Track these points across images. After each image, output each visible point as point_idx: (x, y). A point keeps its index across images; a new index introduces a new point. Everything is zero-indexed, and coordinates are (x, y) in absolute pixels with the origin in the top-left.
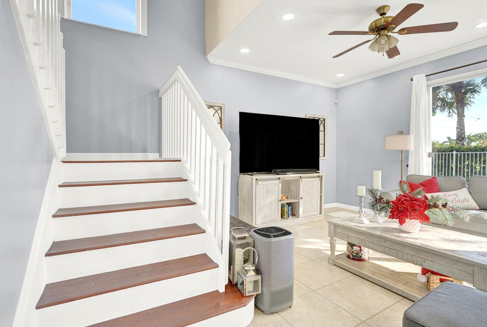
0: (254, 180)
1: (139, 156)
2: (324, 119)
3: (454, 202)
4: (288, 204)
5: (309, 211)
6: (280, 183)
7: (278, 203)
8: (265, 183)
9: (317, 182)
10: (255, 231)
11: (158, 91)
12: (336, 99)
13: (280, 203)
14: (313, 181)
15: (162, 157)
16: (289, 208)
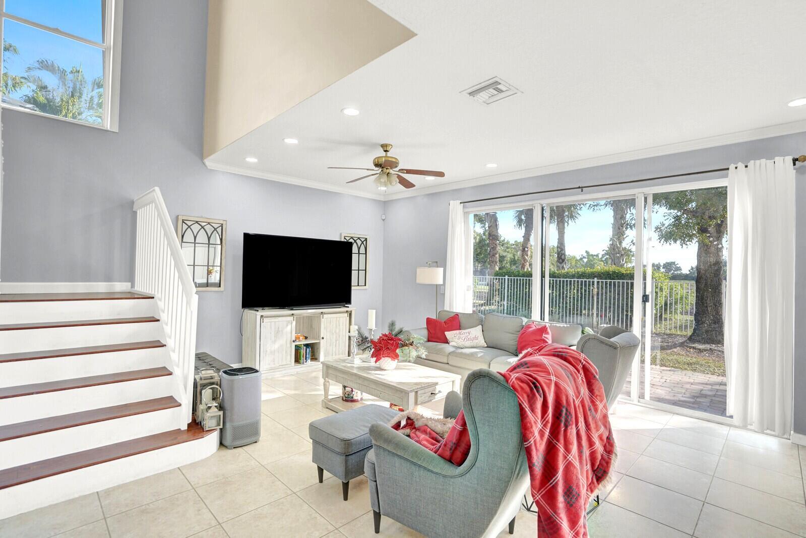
0: (258, 318)
1: (101, 287)
2: (366, 239)
3: (466, 340)
4: (307, 345)
5: (334, 354)
6: (294, 320)
7: (291, 344)
8: (273, 320)
9: (344, 318)
10: (225, 372)
11: (132, 203)
12: (384, 214)
13: (294, 344)
14: (339, 318)
15: (134, 288)
16: (308, 350)
